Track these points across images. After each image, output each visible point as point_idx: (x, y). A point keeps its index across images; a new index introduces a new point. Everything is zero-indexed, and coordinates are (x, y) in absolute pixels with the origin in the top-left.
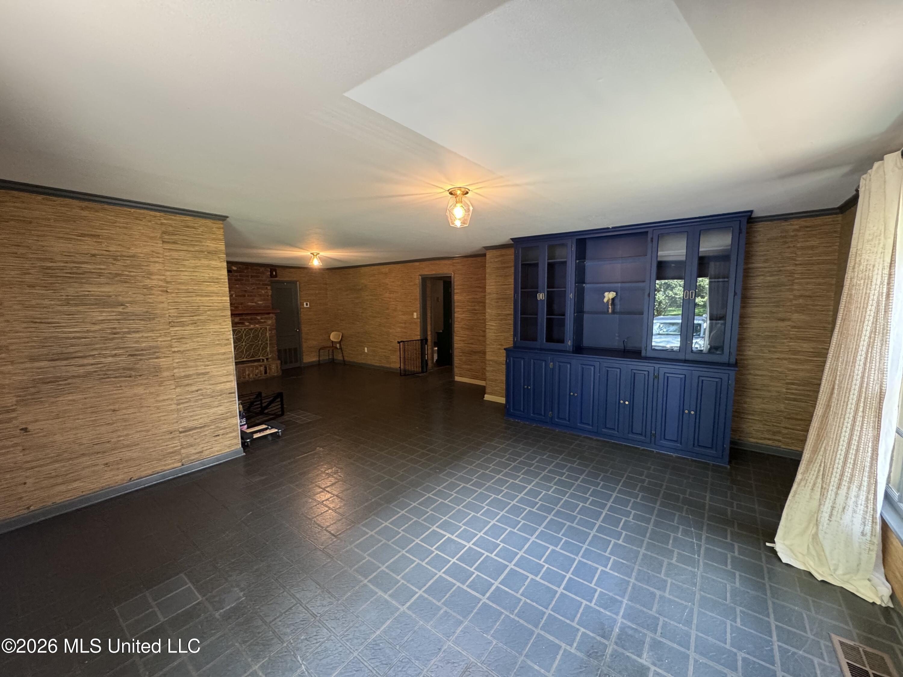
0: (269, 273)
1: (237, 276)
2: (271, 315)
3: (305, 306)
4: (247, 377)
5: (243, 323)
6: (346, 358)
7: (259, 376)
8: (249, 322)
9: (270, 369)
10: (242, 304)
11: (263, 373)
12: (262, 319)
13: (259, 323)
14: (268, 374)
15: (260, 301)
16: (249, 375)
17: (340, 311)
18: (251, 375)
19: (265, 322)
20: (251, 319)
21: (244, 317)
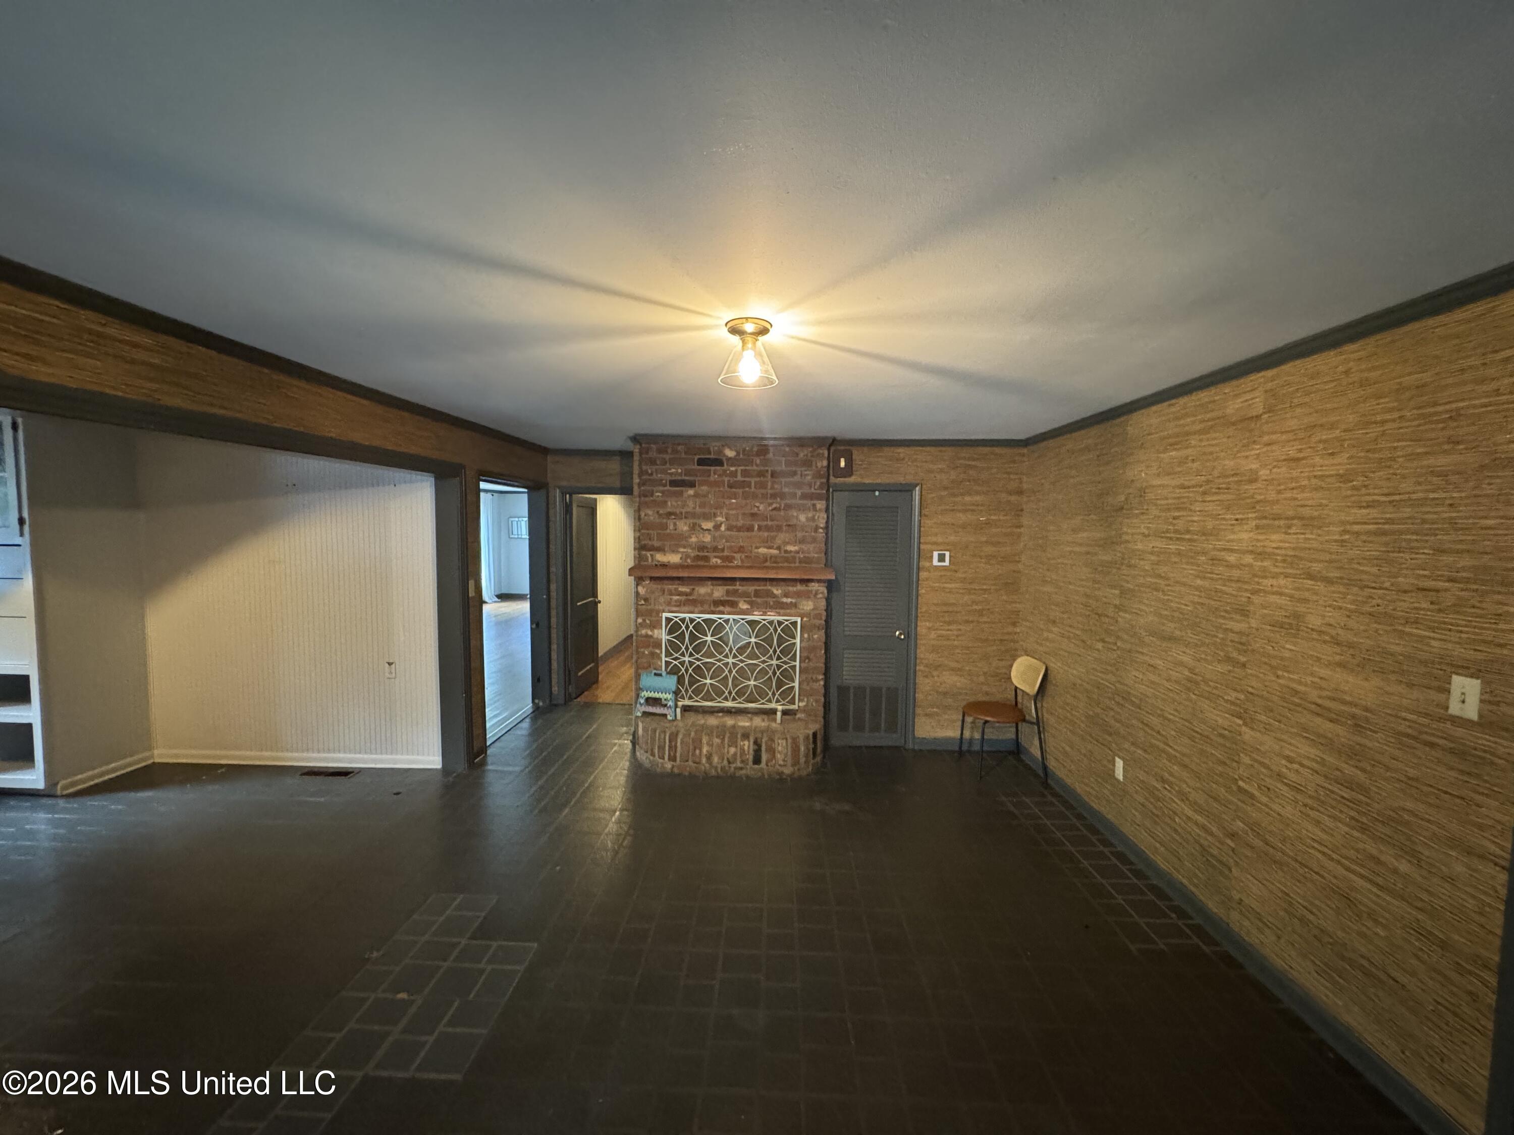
0: (825, 463)
1: (734, 474)
2: (814, 586)
3: (935, 562)
4: (704, 760)
5: (733, 604)
6: (1052, 764)
7: (739, 764)
8: (751, 603)
9: (772, 751)
10: (741, 549)
11: (750, 757)
12: (786, 595)
13: (779, 606)
14: (763, 765)
15: (794, 543)
16: (709, 757)
17: (1048, 589)
18: (716, 759)
19: (795, 605)
20: (757, 594)
21: (738, 587)
